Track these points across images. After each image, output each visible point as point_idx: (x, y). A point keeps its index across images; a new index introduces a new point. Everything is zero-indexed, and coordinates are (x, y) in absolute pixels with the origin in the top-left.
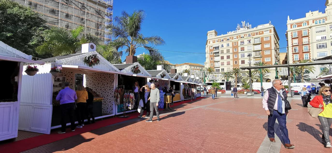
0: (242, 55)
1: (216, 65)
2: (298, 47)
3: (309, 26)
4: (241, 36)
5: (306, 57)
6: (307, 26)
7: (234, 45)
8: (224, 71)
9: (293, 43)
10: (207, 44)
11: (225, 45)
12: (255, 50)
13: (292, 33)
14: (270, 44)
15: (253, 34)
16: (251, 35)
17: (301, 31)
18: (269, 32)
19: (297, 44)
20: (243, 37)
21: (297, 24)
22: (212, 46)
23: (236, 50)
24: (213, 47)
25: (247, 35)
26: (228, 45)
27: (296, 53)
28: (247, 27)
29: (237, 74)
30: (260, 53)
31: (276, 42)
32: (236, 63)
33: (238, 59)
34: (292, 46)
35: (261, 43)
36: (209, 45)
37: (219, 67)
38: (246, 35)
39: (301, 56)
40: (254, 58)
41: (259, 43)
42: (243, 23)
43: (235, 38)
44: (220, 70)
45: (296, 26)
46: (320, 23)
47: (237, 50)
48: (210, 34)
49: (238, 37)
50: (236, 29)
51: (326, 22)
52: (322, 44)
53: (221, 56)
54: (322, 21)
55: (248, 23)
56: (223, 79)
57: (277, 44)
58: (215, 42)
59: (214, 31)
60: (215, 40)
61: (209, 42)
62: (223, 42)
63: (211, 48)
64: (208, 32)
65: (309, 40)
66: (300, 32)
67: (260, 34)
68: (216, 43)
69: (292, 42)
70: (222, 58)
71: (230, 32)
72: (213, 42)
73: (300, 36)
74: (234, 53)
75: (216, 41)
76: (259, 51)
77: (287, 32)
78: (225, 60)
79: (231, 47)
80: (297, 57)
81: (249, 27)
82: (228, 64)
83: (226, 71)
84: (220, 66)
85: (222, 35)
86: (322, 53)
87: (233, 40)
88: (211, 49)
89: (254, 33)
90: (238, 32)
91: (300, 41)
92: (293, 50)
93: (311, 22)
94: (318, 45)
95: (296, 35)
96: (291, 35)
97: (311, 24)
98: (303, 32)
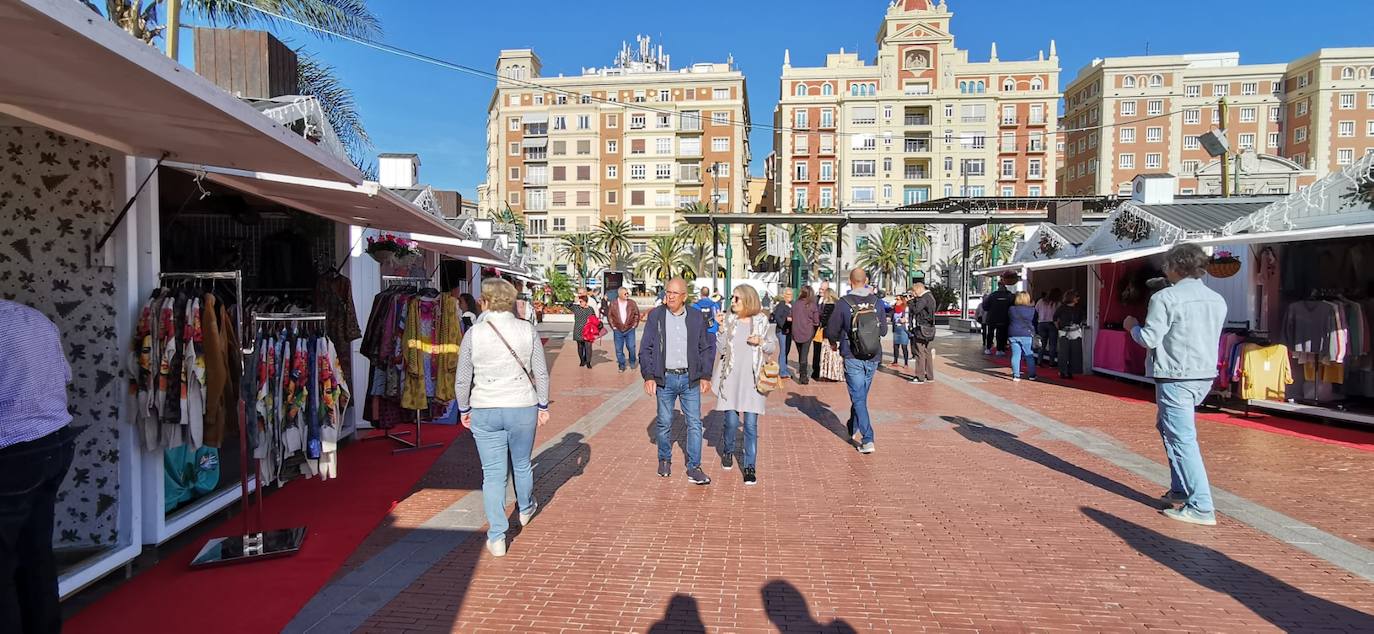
0: (634, 169)
1: (534, 200)
2: (806, 162)
3: (838, 98)
4: (636, 95)
5: (826, 198)
6: (834, 98)
7: (608, 127)
8: (563, 229)
9: (796, 148)
10: (497, 105)
11: (572, 121)
12: (683, 154)
13: (793, 113)
14: (729, 138)
15: (677, 93)
16: (673, 94)
17: (817, 111)
18: (727, 94)
19: (806, 154)
20: (643, 100)
21: (809, 84)
22: (517, 120)
23: (612, 146)
24: (523, 122)
25: (656, 94)
26: (585, 123)
27: (801, 181)
28: (656, 63)
29: (616, 242)
30: (697, 169)
32: (612, 199)
33: (619, 184)
34: (791, 155)
35: (703, 134)
36: (507, 113)
37: (546, 213)
38: (652, 93)
39: (814, 195)
40: (677, 186)
41: (695, 130)
42: (644, 42)
43: (613, 96)
44: (550, 225)
45: (807, 91)
46: (863, 93)
47: (616, 146)
48: (511, 63)
49: (626, 94)
50: (616, 62)
51: (879, 94)
52: (863, 163)
53: (555, 168)
54: (867, 89)
55: (660, 47)
56: (563, 261)
58: (529, 103)
59: (527, 52)
60: (530, 95)
61: (507, 98)
62: (563, 106)
63: (511, 123)
64: (505, 53)
65: (835, 143)
66: (814, 114)
67: (700, 97)
68: (536, 107)
69: (793, 143)
70: (559, 174)
71: (592, 70)
72: (524, 103)
73: (815, 128)
74: (605, 159)
75: (534, 100)
76: (695, 161)
77: (780, 106)
78: (571, 186)
79: (596, 133)
80: (804, 194)
81: (664, 64)
82: (583, 199)
83: (571, 228)
84: (550, 206)
85: (561, 79)
86: (863, 189)
87: (603, 106)
88: (511, 129)
89: (681, 90)
90: (625, 74)
91: (814, 145)
92: (793, 170)
93: (842, 86)
94: (856, 163)
95: (803, 118)
96: (791, 117)
97: (843, 93)
98: (822, 113)
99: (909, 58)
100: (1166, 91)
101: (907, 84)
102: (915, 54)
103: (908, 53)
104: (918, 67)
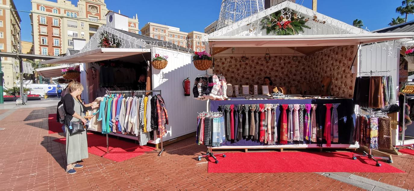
2: (47, 37)
3: (61, 15)
5: (57, 52)
6: (58, 15)
9: (41, 31)
13: (38, 17)
14: (3, 21)
17: (51, 19)
18: (1, 2)
19: (46, 34)
21: (46, 7)
27: (44, 45)
31: (14, 22)
34: (39, 34)
45: (45, 10)
46: (72, 16)
57: (16, 26)
65: (60, 32)
66: (49, 20)
69: (39, 29)
73: (49, 25)
77: (32, 13)
80: (46, 50)
91: (50, 31)
92: (40, 40)
93: (62, 11)
94: (70, 41)
95: (44, 21)
96: (38, 18)
97: (62, 14)
98: (53, 20)
99: (90, 8)
100: (164, 34)
101: (90, 16)
102: (93, 7)
103: (90, 6)
104: (94, 12)
